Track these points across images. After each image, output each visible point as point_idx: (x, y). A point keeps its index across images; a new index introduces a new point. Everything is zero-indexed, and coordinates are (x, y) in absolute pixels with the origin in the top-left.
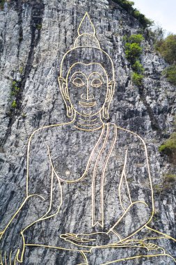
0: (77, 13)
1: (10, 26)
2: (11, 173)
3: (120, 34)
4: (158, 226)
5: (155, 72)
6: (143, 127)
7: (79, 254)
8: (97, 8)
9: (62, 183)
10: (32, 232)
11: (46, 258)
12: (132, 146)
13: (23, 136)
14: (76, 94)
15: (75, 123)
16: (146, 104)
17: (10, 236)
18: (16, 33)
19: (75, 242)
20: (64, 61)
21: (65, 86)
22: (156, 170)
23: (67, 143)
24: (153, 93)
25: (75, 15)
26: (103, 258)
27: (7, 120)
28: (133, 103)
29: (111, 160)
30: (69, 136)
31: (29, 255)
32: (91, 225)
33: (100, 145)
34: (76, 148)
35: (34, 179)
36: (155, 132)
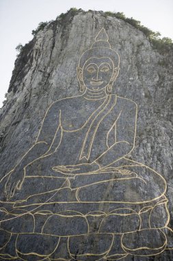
1: (47, 39)
2: (30, 130)
5: (152, 61)
8: (111, 25)
9: (63, 133)
16: (142, 81)
19: (63, 172)
21: (81, 73)
24: (149, 74)
25: (94, 29)
27: (36, 98)
28: (132, 81)
32: (78, 158)
36: (147, 99)
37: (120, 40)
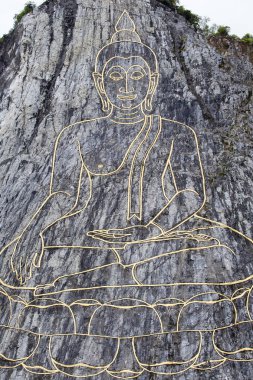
0: (115, 10)
1: (40, 28)
2: (35, 173)
3: (164, 29)
4: (211, 215)
5: (205, 63)
6: (192, 117)
7: (109, 252)
8: (137, 6)
9: (92, 177)
10: (53, 232)
11: (69, 260)
12: (179, 136)
13: (50, 134)
14: (113, 87)
15: (112, 117)
16: (195, 94)
17: (28, 239)
18: (46, 33)
19: (105, 239)
20: (100, 56)
21: (100, 81)
22: (208, 156)
23: (102, 137)
24: (203, 83)
25: (112, 12)
26: (140, 255)
27: (34, 120)
28: (181, 94)
29: (154, 150)
30: (105, 130)
31: (49, 258)
32: (126, 217)
33: (141, 137)
34: (112, 142)
35: (60, 176)
36: (207, 122)
37: (152, 29)
